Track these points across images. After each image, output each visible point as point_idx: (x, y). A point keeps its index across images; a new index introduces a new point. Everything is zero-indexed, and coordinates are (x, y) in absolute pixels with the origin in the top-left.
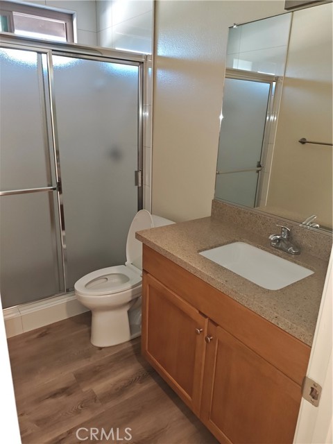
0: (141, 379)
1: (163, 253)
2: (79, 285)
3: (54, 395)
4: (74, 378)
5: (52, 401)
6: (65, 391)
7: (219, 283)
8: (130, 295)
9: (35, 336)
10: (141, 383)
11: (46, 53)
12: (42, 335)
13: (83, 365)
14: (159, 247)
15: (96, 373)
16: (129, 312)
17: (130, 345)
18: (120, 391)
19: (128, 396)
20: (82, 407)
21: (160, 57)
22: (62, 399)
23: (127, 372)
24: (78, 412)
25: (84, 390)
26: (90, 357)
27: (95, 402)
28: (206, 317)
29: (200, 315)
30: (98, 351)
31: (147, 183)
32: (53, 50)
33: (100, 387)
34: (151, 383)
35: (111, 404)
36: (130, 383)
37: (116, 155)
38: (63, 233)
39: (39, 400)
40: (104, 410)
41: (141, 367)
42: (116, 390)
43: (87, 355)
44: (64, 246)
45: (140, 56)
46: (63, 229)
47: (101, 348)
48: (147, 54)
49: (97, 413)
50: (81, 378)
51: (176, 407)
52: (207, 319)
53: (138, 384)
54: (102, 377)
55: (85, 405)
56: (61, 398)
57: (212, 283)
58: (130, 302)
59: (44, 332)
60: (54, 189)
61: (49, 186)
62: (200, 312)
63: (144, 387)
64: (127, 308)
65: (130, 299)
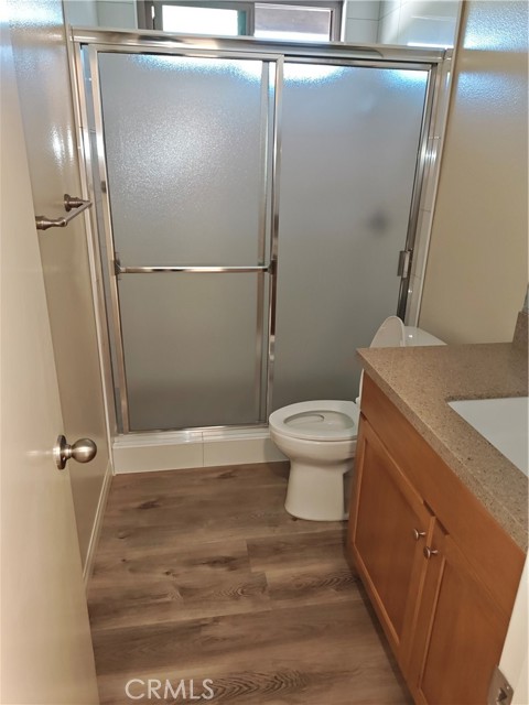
0: (341, 584)
1: (385, 391)
2: (276, 418)
3: (213, 563)
4: (246, 549)
5: (207, 569)
6: (229, 562)
7: (455, 459)
8: (348, 449)
9: (216, 475)
10: (337, 590)
11: (275, 61)
12: (223, 477)
13: (263, 534)
14: (382, 380)
15: (277, 552)
16: (346, 476)
17: (341, 528)
18: (303, 590)
19: (310, 602)
20: (242, 592)
21: (467, 50)
22: (221, 571)
23: (321, 566)
24: (235, 597)
25: (254, 570)
26: (276, 526)
27: (263, 592)
28: (433, 514)
29: (424, 508)
30: (290, 522)
31: (418, 273)
32: (286, 55)
33: (275, 573)
34: (354, 596)
35: (283, 604)
36: (321, 585)
37: (379, 223)
38: (272, 338)
39: (193, 563)
40: (270, 609)
41: (346, 567)
42: (298, 586)
43: (273, 523)
44: (272, 358)
45: (435, 52)
46: (273, 332)
47: (295, 519)
48: (446, 47)
49: (260, 609)
50: (255, 551)
51: (381, 648)
52: (433, 519)
53: (333, 590)
54: (284, 560)
55: (247, 591)
56: (221, 569)
57: (445, 457)
58: (347, 461)
59: (228, 473)
60: (265, 270)
61: (260, 265)
62: (425, 504)
63: (341, 598)
64: (343, 470)
65: (346, 456)
